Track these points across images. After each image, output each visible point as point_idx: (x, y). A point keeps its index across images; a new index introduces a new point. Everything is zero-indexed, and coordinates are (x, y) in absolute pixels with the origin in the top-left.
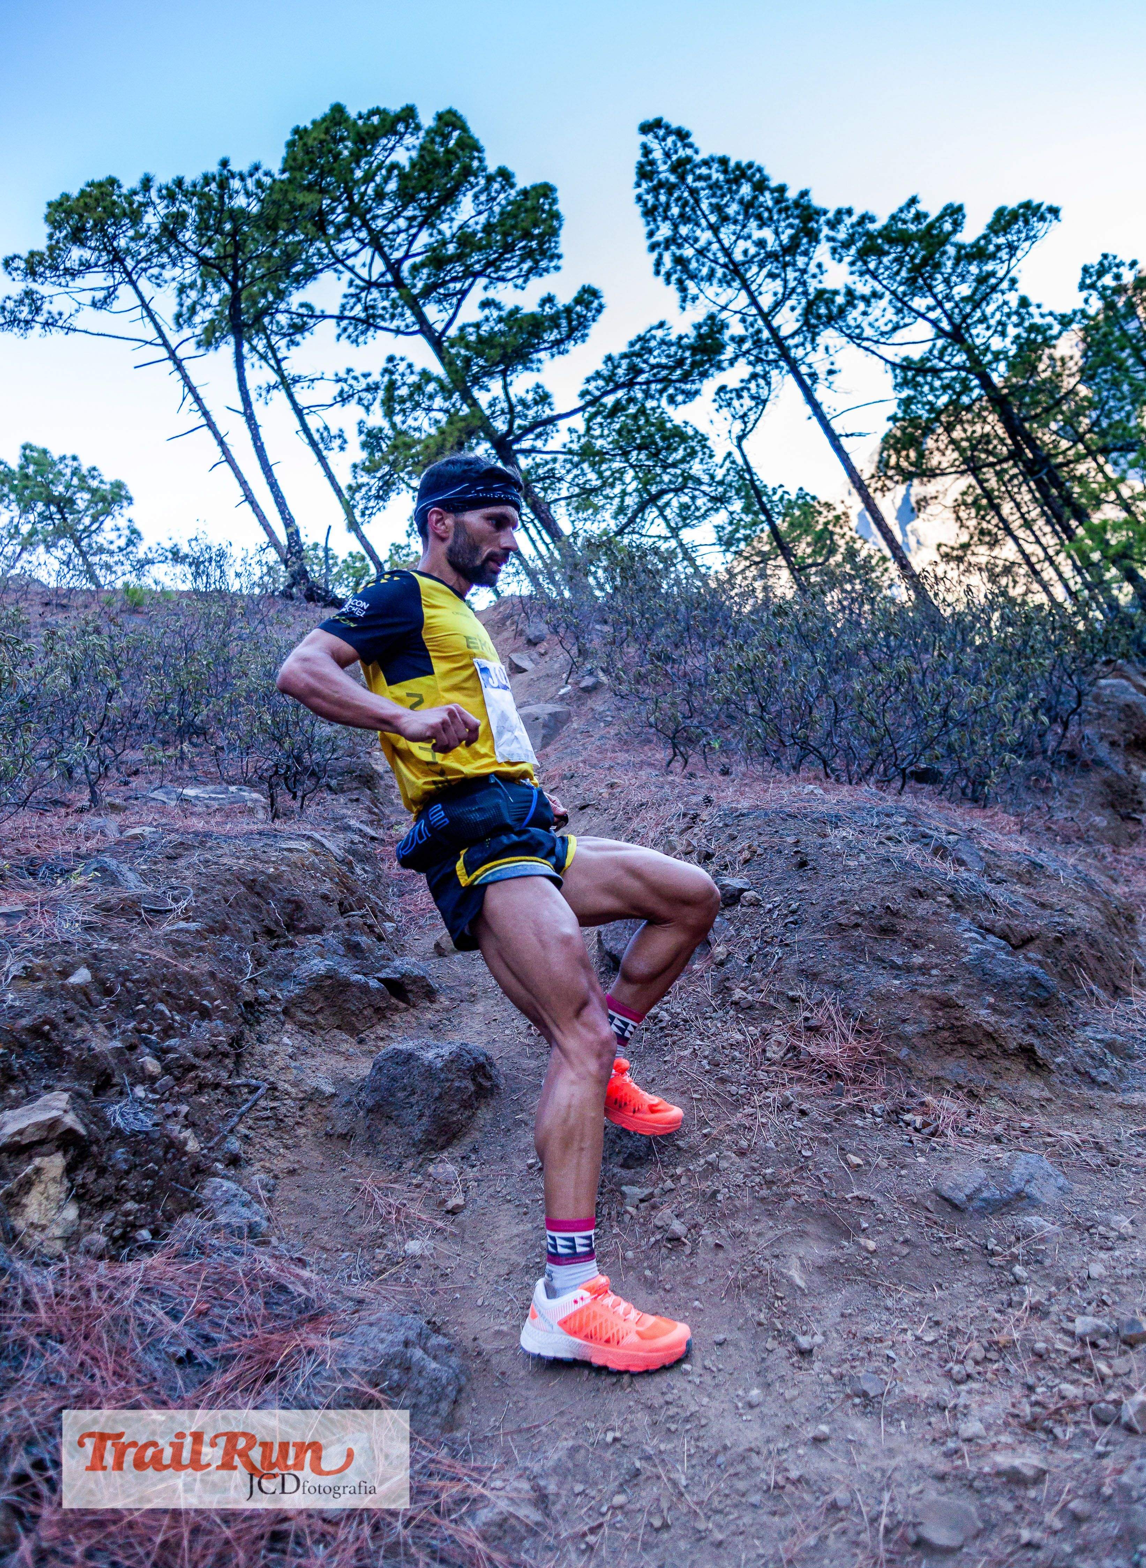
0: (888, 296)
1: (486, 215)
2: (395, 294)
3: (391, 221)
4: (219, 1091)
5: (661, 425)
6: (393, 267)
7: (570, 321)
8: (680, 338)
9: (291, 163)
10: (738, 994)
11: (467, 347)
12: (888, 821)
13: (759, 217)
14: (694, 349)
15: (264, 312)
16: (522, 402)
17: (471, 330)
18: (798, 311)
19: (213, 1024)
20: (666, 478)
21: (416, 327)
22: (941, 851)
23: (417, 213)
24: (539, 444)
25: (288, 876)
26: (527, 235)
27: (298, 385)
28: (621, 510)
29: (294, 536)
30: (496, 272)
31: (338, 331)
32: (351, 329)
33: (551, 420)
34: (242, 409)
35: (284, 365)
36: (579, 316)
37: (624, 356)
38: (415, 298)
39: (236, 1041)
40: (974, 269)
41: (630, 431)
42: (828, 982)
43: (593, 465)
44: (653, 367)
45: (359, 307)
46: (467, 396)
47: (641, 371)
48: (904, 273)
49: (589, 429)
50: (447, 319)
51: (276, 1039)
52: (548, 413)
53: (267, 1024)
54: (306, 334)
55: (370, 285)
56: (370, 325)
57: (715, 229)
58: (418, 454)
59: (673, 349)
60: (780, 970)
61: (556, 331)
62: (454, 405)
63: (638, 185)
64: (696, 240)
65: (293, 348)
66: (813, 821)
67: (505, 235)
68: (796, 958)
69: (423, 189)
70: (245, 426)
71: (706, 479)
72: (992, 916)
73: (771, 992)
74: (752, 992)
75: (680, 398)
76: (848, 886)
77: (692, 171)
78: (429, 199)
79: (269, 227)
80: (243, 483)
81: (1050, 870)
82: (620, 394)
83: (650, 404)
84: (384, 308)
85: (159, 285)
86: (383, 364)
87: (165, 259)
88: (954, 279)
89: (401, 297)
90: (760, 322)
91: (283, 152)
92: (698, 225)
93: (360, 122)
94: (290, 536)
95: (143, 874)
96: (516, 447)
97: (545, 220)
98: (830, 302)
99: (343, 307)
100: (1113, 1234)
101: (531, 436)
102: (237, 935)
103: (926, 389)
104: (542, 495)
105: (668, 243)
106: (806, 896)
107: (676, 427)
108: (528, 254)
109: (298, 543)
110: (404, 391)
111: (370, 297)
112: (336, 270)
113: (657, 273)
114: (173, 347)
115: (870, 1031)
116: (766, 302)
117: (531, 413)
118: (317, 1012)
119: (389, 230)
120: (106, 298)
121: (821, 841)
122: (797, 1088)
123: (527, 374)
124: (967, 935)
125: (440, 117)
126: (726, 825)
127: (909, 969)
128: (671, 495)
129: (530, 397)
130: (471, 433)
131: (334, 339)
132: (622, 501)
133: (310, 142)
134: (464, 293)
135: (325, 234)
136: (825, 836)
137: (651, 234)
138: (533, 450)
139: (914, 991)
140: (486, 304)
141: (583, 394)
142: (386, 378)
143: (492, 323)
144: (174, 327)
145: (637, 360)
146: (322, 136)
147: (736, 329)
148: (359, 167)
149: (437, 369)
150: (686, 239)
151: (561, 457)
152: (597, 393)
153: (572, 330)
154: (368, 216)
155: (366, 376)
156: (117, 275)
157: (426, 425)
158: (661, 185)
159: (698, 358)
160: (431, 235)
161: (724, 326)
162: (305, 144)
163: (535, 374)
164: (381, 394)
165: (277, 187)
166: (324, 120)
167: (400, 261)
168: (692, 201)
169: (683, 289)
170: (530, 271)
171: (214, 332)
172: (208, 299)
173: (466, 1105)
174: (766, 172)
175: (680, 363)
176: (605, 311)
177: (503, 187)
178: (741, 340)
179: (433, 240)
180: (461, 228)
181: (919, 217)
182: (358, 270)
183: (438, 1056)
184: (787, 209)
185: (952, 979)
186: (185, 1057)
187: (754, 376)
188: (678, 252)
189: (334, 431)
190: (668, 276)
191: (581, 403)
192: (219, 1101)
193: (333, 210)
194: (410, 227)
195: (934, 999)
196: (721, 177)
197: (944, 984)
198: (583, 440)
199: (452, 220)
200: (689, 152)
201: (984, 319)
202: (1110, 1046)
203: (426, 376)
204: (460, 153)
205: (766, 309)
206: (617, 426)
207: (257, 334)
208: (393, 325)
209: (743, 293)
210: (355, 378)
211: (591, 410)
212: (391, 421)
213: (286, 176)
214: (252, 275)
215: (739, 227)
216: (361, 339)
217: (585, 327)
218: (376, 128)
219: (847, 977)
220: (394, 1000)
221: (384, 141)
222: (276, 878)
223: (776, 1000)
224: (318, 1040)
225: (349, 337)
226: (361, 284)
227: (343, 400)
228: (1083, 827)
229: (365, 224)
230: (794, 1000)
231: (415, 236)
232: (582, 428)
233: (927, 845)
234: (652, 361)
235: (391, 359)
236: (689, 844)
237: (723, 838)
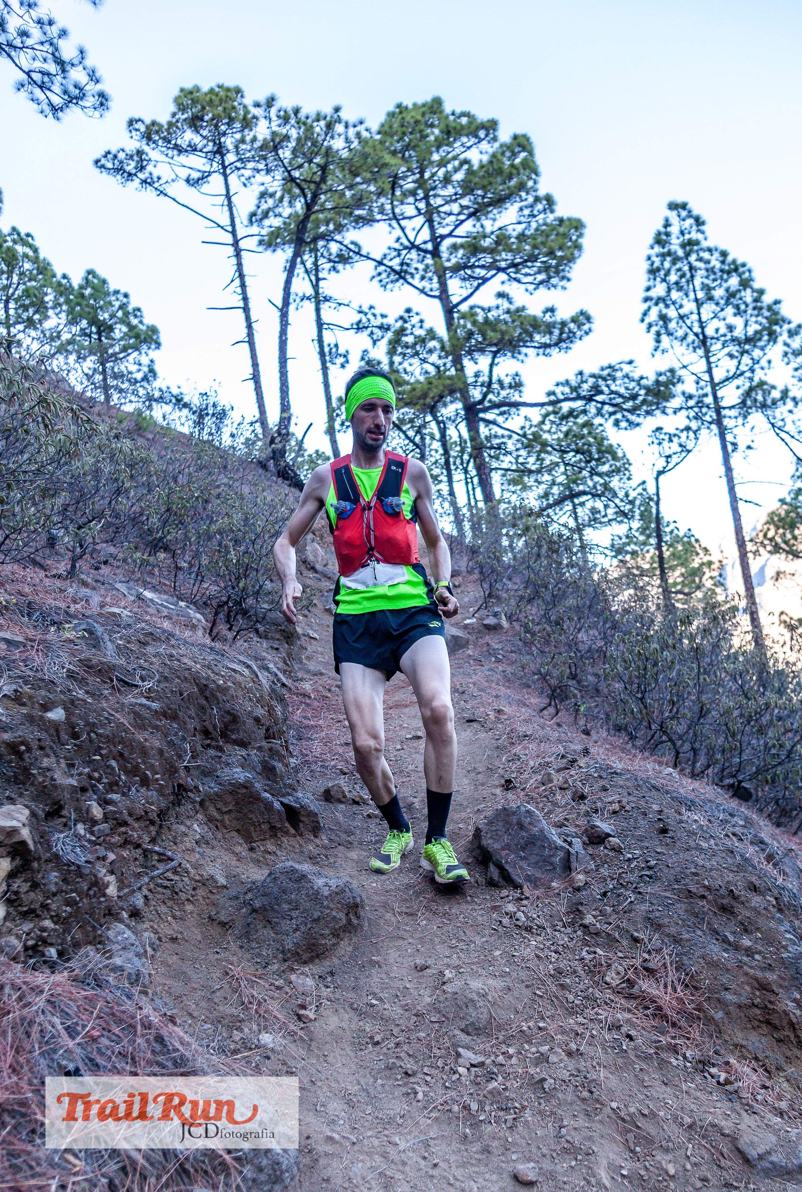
1: (523, 226)
2: (429, 260)
3: (447, 203)
4: (139, 851)
5: (600, 440)
6: (436, 240)
7: (561, 333)
8: (642, 378)
9: (386, 128)
10: (588, 919)
11: (474, 323)
12: (730, 819)
13: (737, 307)
14: (649, 391)
15: (322, 237)
16: (500, 382)
17: (478, 310)
19: (150, 793)
20: (589, 483)
21: (437, 293)
22: (774, 859)
23: (470, 204)
24: (500, 420)
25: (232, 692)
26: (551, 253)
27: (327, 303)
28: (546, 495)
29: (285, 421)
30: (516, 273)
31: (374, 273)
32: (384, 276)
33: (516, 405)
34: (280, 306)
35: (321, 283)
36: (570, 331)
37: (593, 376)
38: (446, 269)
39: (162, 814)
41: (573, 436)
42: (668, 935)
43: (537, 451)
44: (612, 392)
45: (397, 261)
46: (457, 362)
47: (601, 392)
49: (542, 422)
50: (465, 295)
51: (189, 823)
52: (516, 397)
53: (186, 808)
54: (348, 266)
55: (413, 246)
56: (401, 277)
57: (699, 304)
58: (403, 393)
59: (633, 384)
60: (630, 912)
61: (548, 336)
62: (445, 365)
63: (652, 248)
64: (681, 307)
65: (333, 273)
66: (672, 799)
67: (535, 247)
69: (484, 188)
70: (278, 320)
71: (621, 495)
73: (618, 927)
74: (601, 922)
75: (624, 424)
76: (700, 862)
77: (697, 252)
78: (483, 197)
79: (351, 172)
80: (255, 365)
82: (579, 404)
83: (597, 420)
84: (416, 269)
85: (245, 185)
86: (401, 312)
87: (261, 166)
89: (435, 264)
90: (708, 389)
91: (382, 118)
92: (687, 294)
93: (452, 118)
94: (282, 419)
95: (118, 647)
96: (481, 415)
97: (570, 247)
99: (385, 256)
101: (496, 411)
102: (183, 726)
104: (487, 459)
105: (659, 300)
106: (663, 858)
107: (610, 446)
108: (546, 268)
109: (287, 427)
110: (410, 339)
111: (408, 256)
112: (390, 225)
113: (642, 321)
114: (239, 237)
115: (696, 988)
117: (503, 393)
118: (226, 812)
119: (442, 209)
120: (199, 179)
121: (677, 817)
122: (627, 1015)
123: (514, 361)
124: (788, 936)
125: (515, 137)
126: (601, 777)
127: (737, 947)
128: (589, 497)
129: (507, 381)
130: (452, 392)
131: (369, 278)
132: (549, 488)
133: (408, 118)
134: (485, 280)
135: (393, 194)
136: (680, 814)
137: (648, 289)
138: (494, 423)
139: (739, 967)
140: (501, 295)
141: (550, 393)
142: (400, 323)
143: (500, 311)
144: (246, 222)
145: (601, 382)
146: (419, 117)
148: (438, 151)
149: (442, 331)
150: (674, 303)
151: (516, 437)
152: (561, 397)
153: (560, 340)
154: (431, 193)
155: (383, 316)
156: (215, 164)
157: (417, 373)
158: (669, 253)
159: (649, 398)
160: (474, 226)
162: (403, 118)
163: (519, 363)
164: (389, 335)
165: (371, 143)
166: (424, 105)
167: (443, 237)
168: (688, 275)
169: (658, 341)
170: (541, 283)
171: (277, 237)
172: (280, 210)
173: (336, 934)
174: (754, 275)
175: (634, 397)
176: (592, 333)
177: (545, 210)
178: (690, 397)
179: (475, 230)
180: (500, 229)
182: (407, 231)
183: (326, 885)
184: (760, 309)
186: (121, 813)
187: (688, 429)
188: (664, 311)
189: (341, 351)
190: (650, 326)
191: (546, 400)
192: (136, 859)
193: (404, 178)
194: (459, 214)
195: (755, 979)
196: (718, 266)
197: (764, 969)
198: (533, 429)
199: (494, 220)
200: (700, 237)
203: (431, 334)
204: (522, 171)
205: (716, 380)
206: (565, 428)
207: (311, 251)
208: (420, 286)
209: (704, 360)
210: (374, 315)
211: (550, 408)
212: (391, 358)
213: (378, 137)
214: (322, 205)
216: (389, 286)
217: (571, 342)
218: (462, 127)
219: (686, 936)
220: (287, 824)
221: (464, 139)
222: (224, 690)
223: (621, 937)
224: (219, 835)
225: (381, 281)
226: (406, 243)
227: (358, 329)
229: (426, 197)
230: (635, 940)
231: (462, 222)
232: (537, 419)
233: (762, 850)
234: (613, 388)
235: (408, 311)
236: (566, 782)
237: (596, 787)
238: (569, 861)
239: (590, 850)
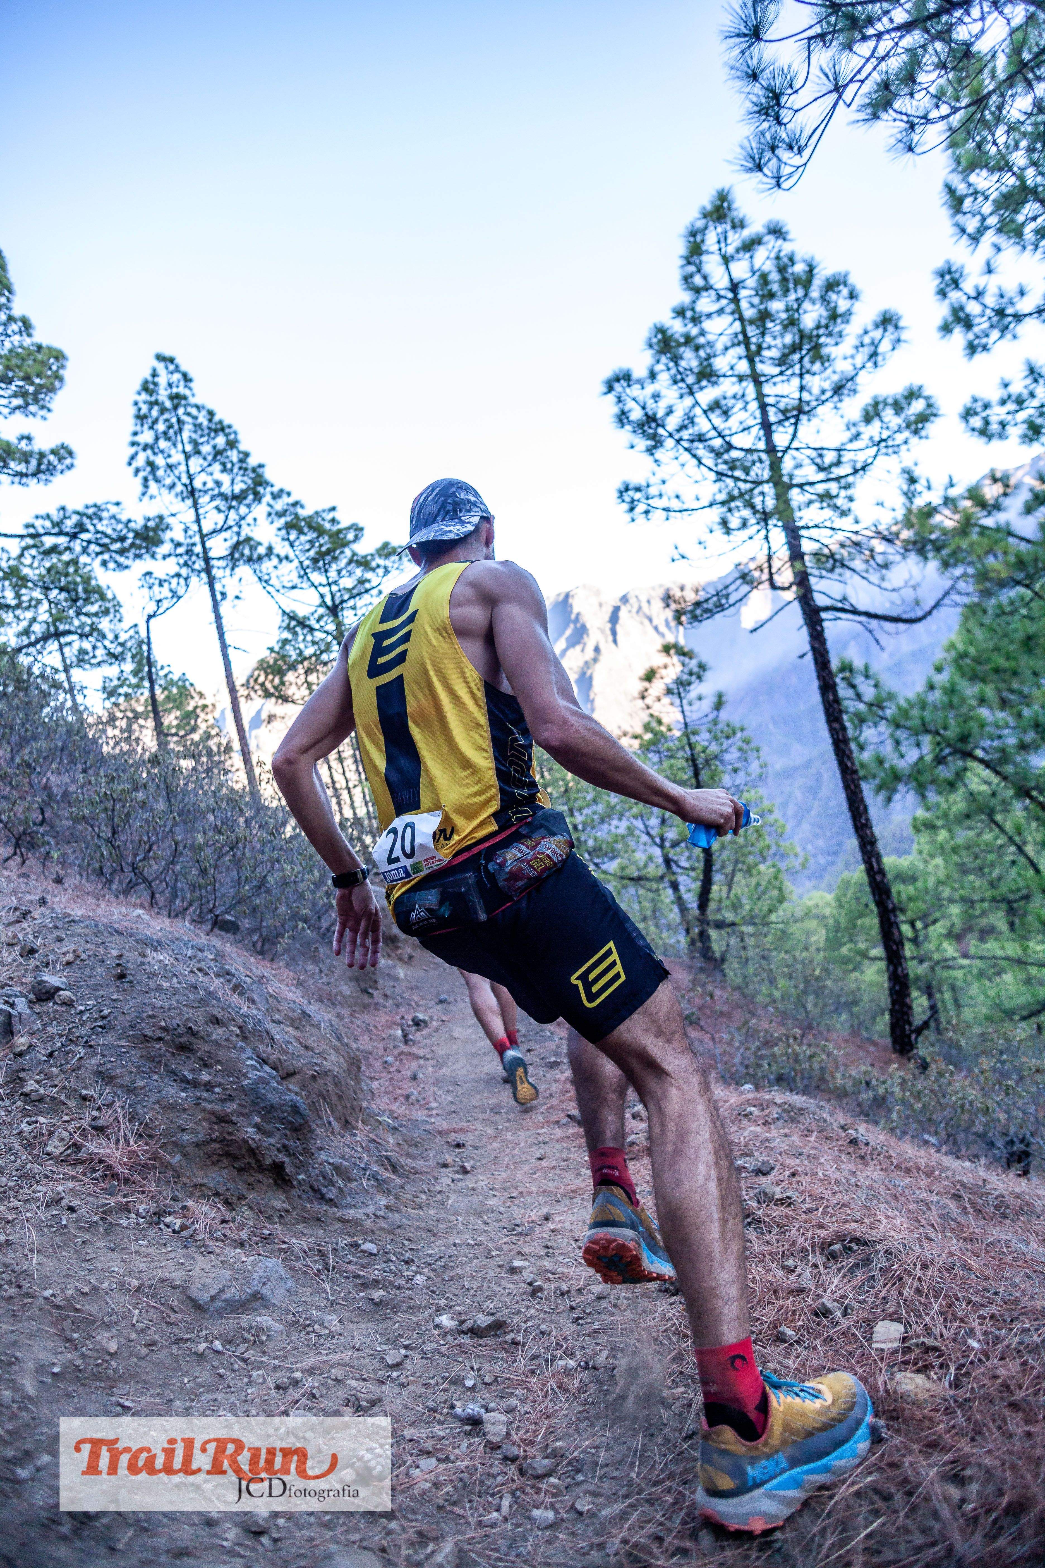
0: (296, 563)
5: (87, 580)
7: (39, 464)
8: (129, 521)
10: (30, 1086)
12: (199, 954)
13: (224, 464)
14: (137, 534)
18: (229, 543)
20: (76, 623)
22: (238, 988)
26: (28, 379)
28: (27, 632)
36: (49, 463)
37: (78, 513)
40: (359, 572)
41: (58, 572)
42: (121, 1086)
43: (14, 586)
44: (97, 532)
47: (87, 531)
48: (312, 553)
49: (22, 555)
57: (187, 457)
59: (120, 527)
60: (79, 1068)
61: (24, 465)
63: (139, 393)
64: (169, 456)
66: (137, 941)
68: (97, 1060)
71: (110, 636)
72: (269, 1049)
73: (65, 1088)
74: (44, 1086)
75: (111, 565)
76: (159, 1003)
77: (185, 406)
81: (315, 1021)
82: (62, 540)
83: (83, 559)
88: (344, 572)
90: (197, 539)
92: (175, 445)
97: (50, 377)
98: (253, 548)
100: (326, 1332)
103: (301, 638)
105: (145, 447)
106: (119, 1004)
107: (99, 586)
108: (23, 394)
113: (130, 464)
115: (150, 1136)
116: (207, 527)
121: (140, 959)
122: (70, 1184)
124: (249, 1062)
126: (56, 927)
127: (195, 1084)
128: (76, 637)
132: (30, 625)
136: (144, 956)
137: (135, 434)
139: (198, 1104)
141: (28, 526)
145: (86, 521)
147: (177, 534)
150: (162, 452)
152: (41, 531)
153: (39, 471)
158: (156, 403)
159: (138, 542)
161: (168, 527)
168: (176, 427)
169: (146, 486)
170: (18, 408)
174: (240, 437)
175: (123, 539)
176: (73, 470)
177: (21, 332)
178: (178, 545)
181: (333, 521)
184: (246, 469)
185: (230, 1098)
187: (178, 575)
188: (152, 458)
190: (137, 471)
191: (24, 532)
195: (214, 1113)
196: (205, 423)
197: (223, 1101)
198: (12, 563)
200: (187, 392)
201: (354, 608)
202: (337, 1168)
205: (205, 531)
206: (48, 564)
209: (192, 511)
211: (30, 541)
215: (205, 464)
217: (52, 475)
219: (141, 1083)
223: (68, 1098)
228: (334, 991)
230: (84, 1098)
232: (15, 552)
233: (229, 981)
234: (100, 527)
236: (15, 936)
237: (50, 937)
238: (10, 1024)
239: (38, 1008)
